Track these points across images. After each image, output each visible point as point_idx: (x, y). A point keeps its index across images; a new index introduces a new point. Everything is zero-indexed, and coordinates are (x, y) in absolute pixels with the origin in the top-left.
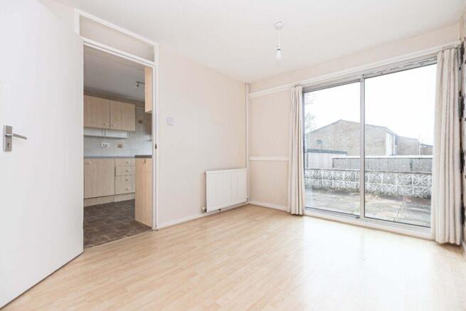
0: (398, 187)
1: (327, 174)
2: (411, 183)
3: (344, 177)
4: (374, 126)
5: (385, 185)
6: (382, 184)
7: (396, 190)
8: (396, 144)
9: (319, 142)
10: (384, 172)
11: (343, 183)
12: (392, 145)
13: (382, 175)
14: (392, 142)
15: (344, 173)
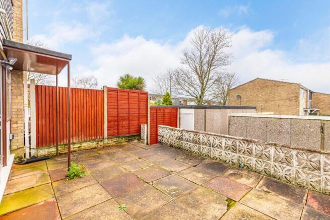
0: (298, 172)
1: (206, 140)
2: (319, 169)
3: (223, 145)
4: (289, 83)
5: (277, 164)
6: (272, 162)
7: (293, 176)
8: (311, 98)
9: (239, 97)
10: (275, 145)
11: (223, 153)
12: (306, 99)
13: (272, 150)
14: (307, 97)
15: (224, 140)
